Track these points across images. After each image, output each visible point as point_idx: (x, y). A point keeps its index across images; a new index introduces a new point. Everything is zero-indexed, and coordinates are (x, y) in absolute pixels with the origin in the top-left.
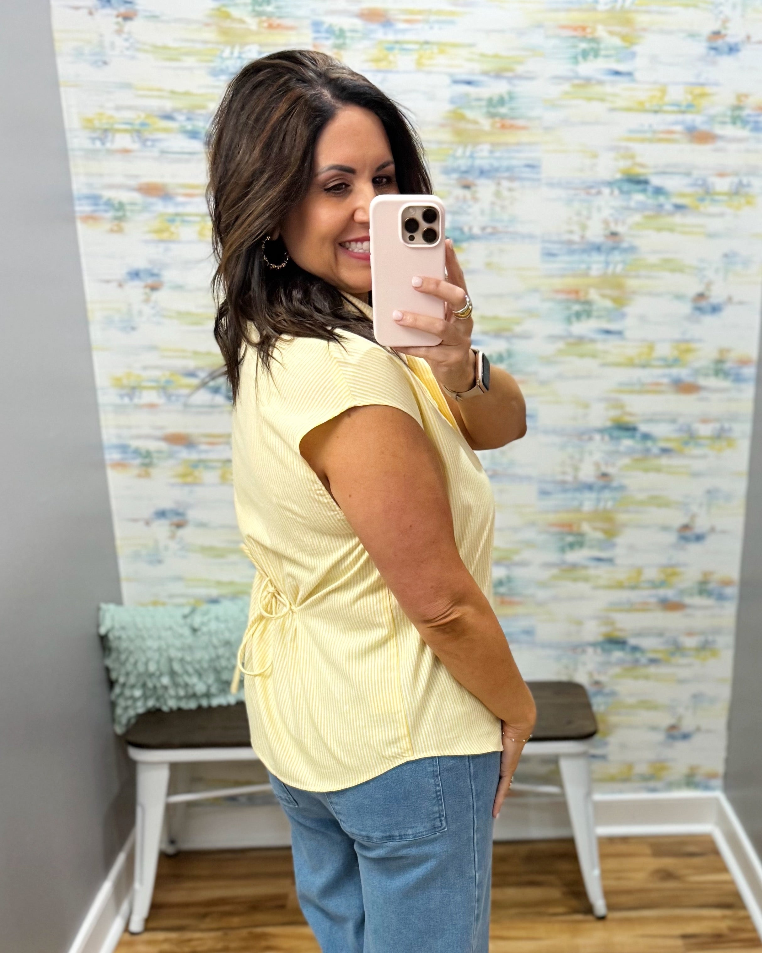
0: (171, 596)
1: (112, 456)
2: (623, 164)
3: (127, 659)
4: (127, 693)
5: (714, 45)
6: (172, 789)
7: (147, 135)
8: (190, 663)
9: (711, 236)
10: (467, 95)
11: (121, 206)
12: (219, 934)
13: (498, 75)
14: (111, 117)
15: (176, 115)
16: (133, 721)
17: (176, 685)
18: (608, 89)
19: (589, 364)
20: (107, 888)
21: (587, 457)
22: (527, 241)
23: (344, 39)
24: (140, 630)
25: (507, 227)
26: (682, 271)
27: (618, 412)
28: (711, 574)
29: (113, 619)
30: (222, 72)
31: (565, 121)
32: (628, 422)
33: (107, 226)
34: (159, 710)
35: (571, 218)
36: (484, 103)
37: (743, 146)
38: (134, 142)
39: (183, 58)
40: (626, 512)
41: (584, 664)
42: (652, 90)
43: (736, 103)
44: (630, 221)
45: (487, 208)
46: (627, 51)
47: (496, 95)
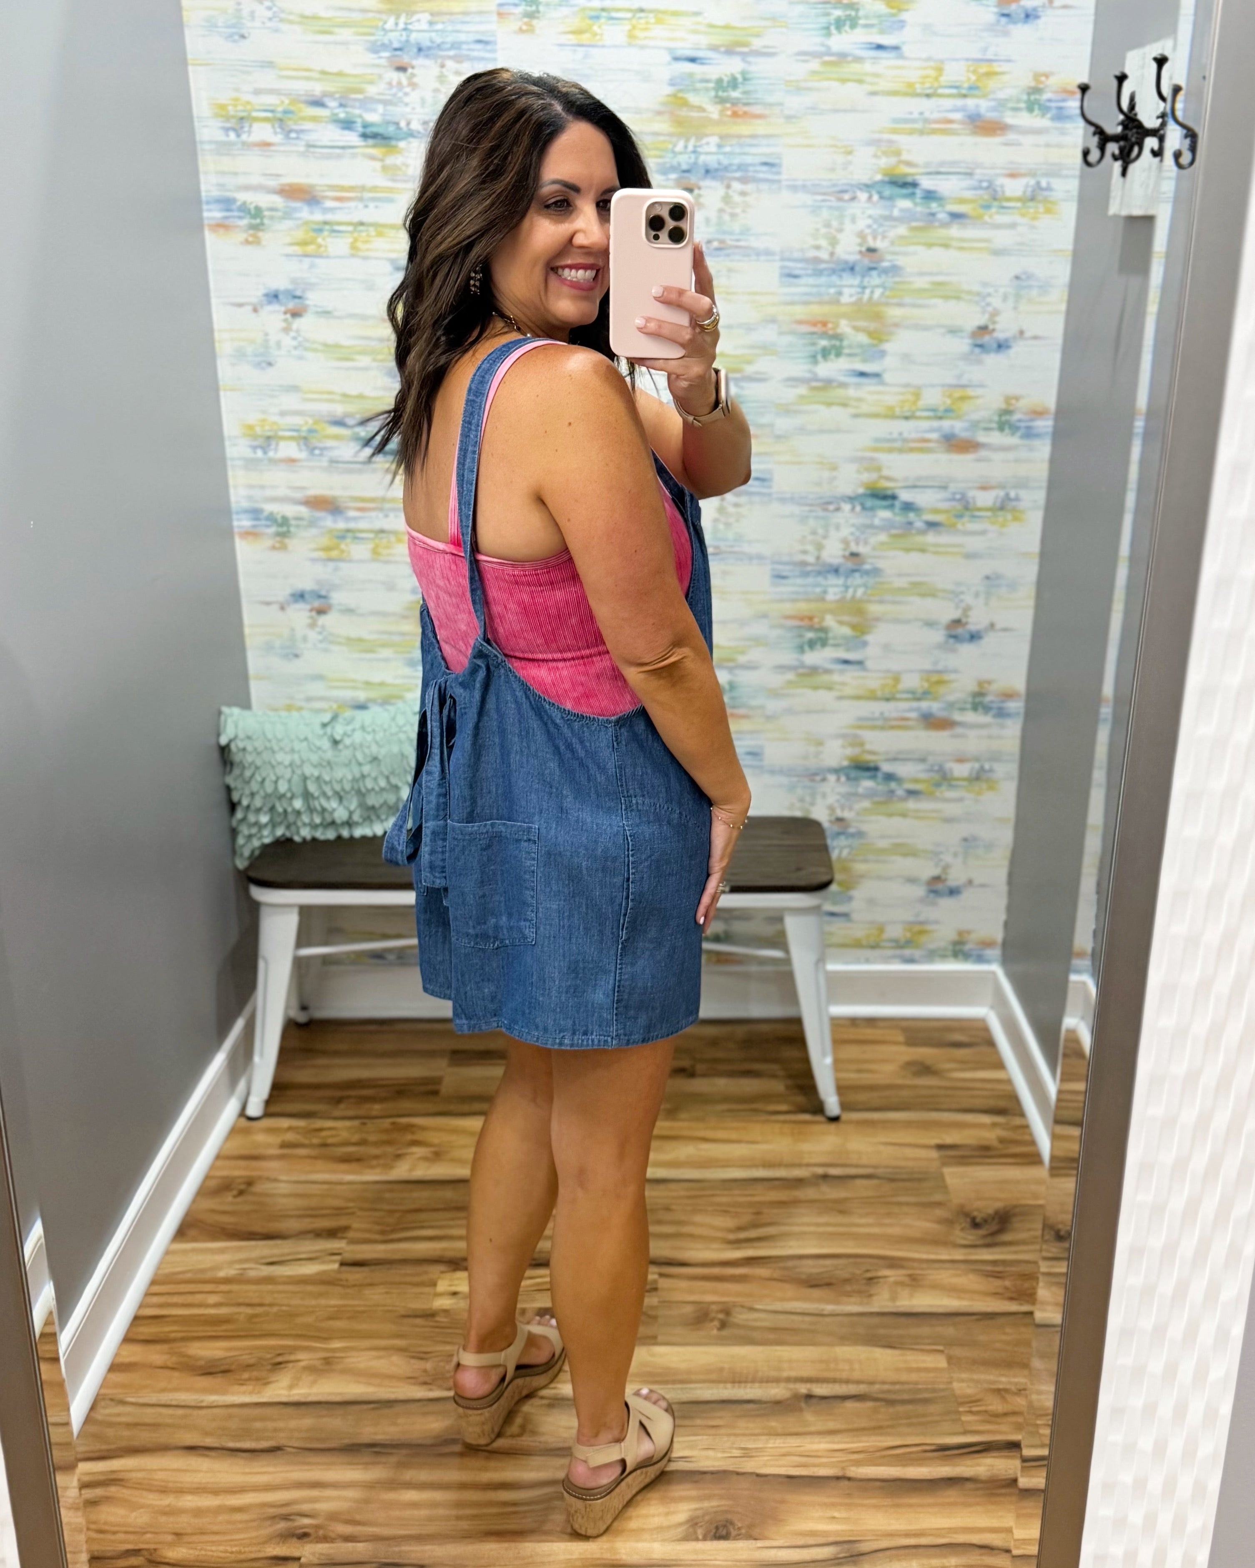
0: (308, 699)
1: (241, 523)
2: (884, 162)
3: (253, 776)
4: (252, 818)
5: (1005, 12)
6: (303, 939)
7: (291, 125)
8: (329, 783)
9: (997, 252)
10: (691, 75)
11: (258, 212)
12: (356, 1123)
13: (730, 51)
14: (248, 103)
15: (326, 101)
16: (258, 853)
17: (311, 810)
19: (838, 414)
20: (219, 1060)
21: (833, 532)
22: (762, 258)
23: (537, 6)
24: (269, 741)
25: (738, 240)
26: (958, 298)
27: (874, 476)
28: (989, 682)
29: (236, 727)
30: (384, 47)
31: (813, 108)
32: (886, 489)
33: (242, 236)
34: (290, 840)
35: (817, 230)
36: (711, 85)
37: (1042, 139)
38: (276, 133)
39: (336, 30)
40: (881, 602)
41: (824, 796)
42: (925, 68)
43: (1033, 84)
44: (892, 234)
45: (713, 217)
46: (893, 19)
47: (726, 75)
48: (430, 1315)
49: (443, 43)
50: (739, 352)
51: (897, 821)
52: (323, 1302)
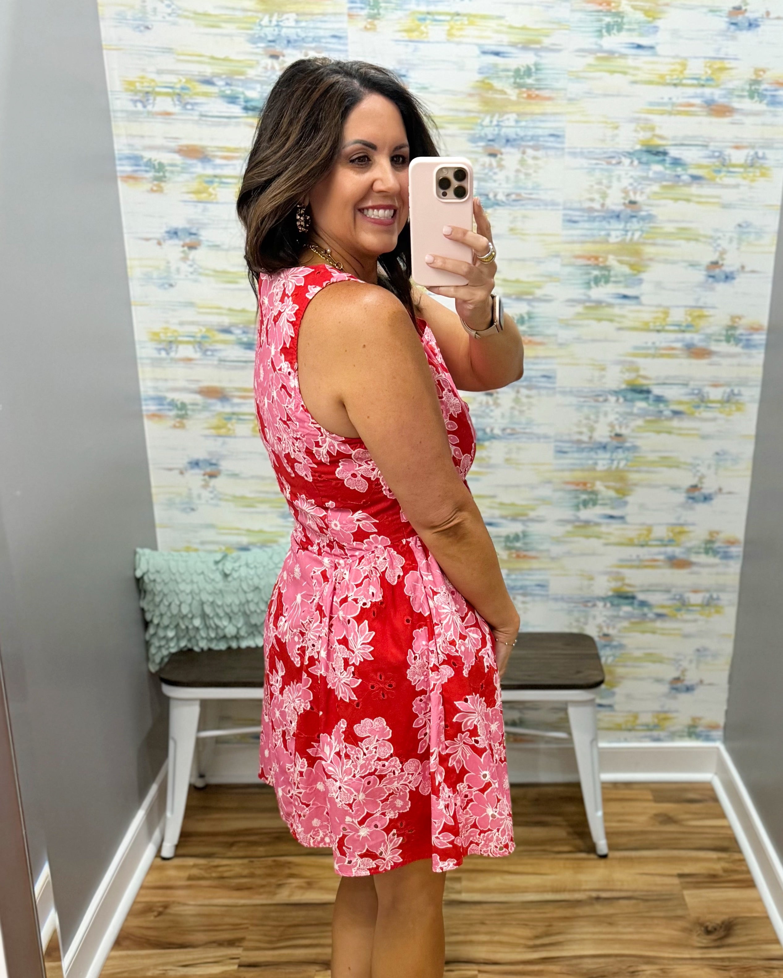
0: (203, 543)
1: (149, 407)
2: (643, 135)
3: (161, 601)
4: (161, 633)
5: (734, 21)
6: (202, 725)
7: (187, 99)
8: (221, 607)
9: (725, 206)
10: (495, 65)
11: (161, 167)
12: (246, 861)
13: (525, 47)
14: (153, 81)
15: (215, 80)
16: (166, 660)
17: (207, 627)
18: (630, 62)
19: (606, 328)
20: (140, 815)
21: (602, 419)
22: (549, 208)
23: (378, 10)
24: (174, 574)
25: (530, 194)
26: (697, 240)
27: (633, 375)
28: (718, 533)
29: (148, 563)
30: (261, 39)
31: (589, 93)
32: (643, 385)
33: (149, 186)
34: (191, 650)
35: (592, 186)
36: (511, 74)
37: (760, 120)
38: (175, 105)
39: (223, 25)
40: (638, 471)
41: (594, 617)
42: (673, 64)
43: (754, 77)
44: (648, 190)
45: (512, 175)
46: (649, 25)
47: (523, 66)
49: (307, 37)
50: (531, 279)
51: (648, 637)
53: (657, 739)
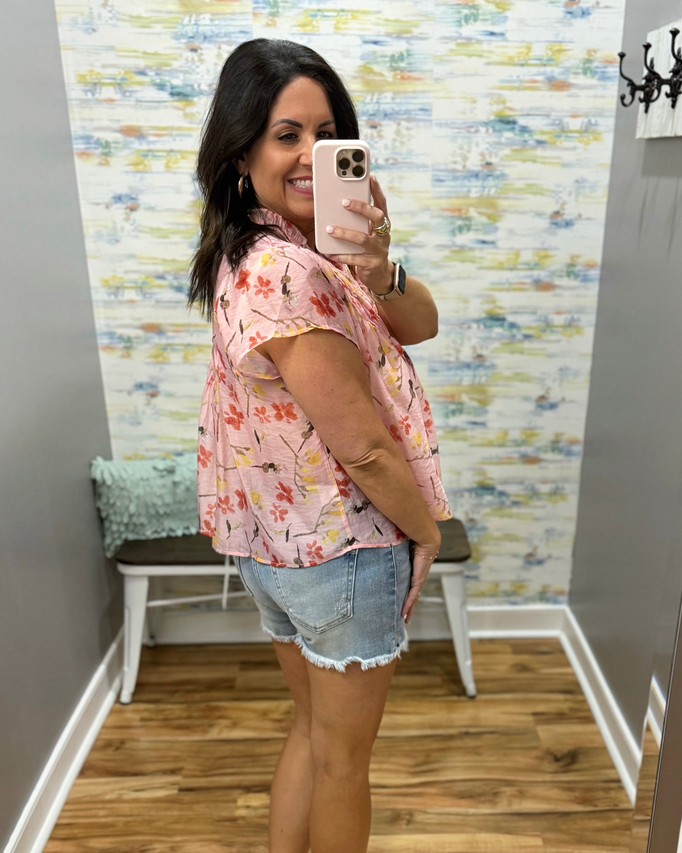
0: (147, 450)
1: (103, 341)
2: (496, 108)
5: (569, 10)
6: (151, 596)
7: (126, 87)
9: (565, 165)
10: (374, 53)
11: (107, 144)
12: (185, 706)
13: (399, 36)
14: (99, 74)
15: (147, 71)
18: (485, 47)
19: (469, 268)
20: (102, 669)
21: (466, 342)
22: (421, 169)
23: (277, 8)
25: (405, 158)
26: (542, 194)
27: (491, 306)
28: (562, 434)
30: (183, 36)
31: (451, 73)
32: (499, 314)
33: (97, 160)
35: (455, 151)
36: (388, 59)
37: (592, 92)
38: (116, 93)
39: (153, 25)
40: (497, 385)
41: (462, 505)
42: (520, 47)
43: (587, 57)
44: (501, 153)
45: (390, 144)
46: (500, 15)
47: (397, 52)
48: (234, 820)
49: (219, 33)
50: (408, 229)
51: (507, 520)
52: (169, 813)
53: (514, 603)
